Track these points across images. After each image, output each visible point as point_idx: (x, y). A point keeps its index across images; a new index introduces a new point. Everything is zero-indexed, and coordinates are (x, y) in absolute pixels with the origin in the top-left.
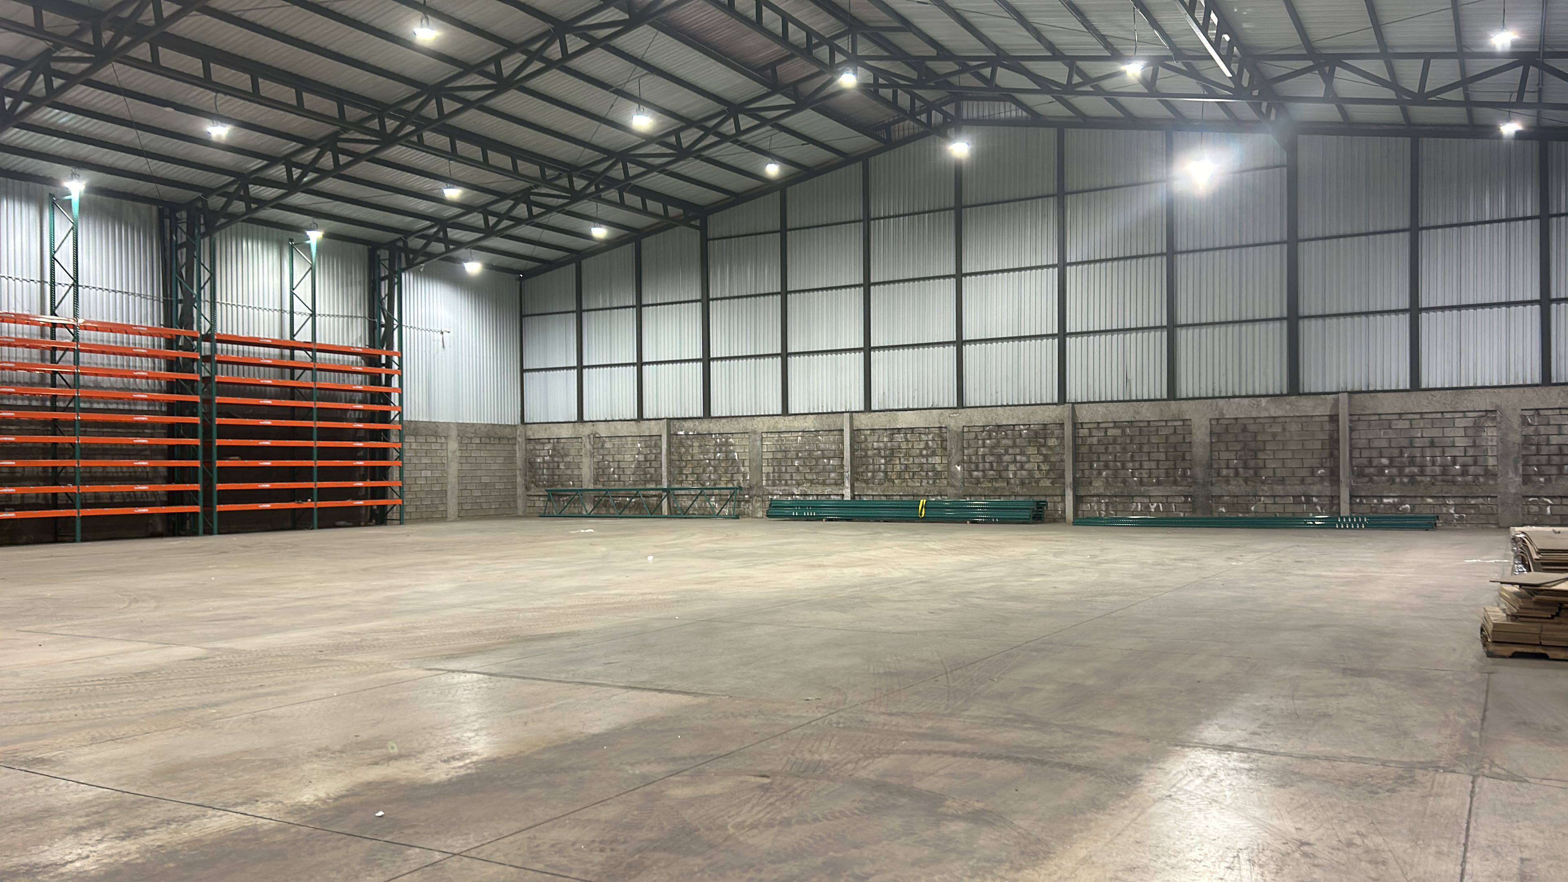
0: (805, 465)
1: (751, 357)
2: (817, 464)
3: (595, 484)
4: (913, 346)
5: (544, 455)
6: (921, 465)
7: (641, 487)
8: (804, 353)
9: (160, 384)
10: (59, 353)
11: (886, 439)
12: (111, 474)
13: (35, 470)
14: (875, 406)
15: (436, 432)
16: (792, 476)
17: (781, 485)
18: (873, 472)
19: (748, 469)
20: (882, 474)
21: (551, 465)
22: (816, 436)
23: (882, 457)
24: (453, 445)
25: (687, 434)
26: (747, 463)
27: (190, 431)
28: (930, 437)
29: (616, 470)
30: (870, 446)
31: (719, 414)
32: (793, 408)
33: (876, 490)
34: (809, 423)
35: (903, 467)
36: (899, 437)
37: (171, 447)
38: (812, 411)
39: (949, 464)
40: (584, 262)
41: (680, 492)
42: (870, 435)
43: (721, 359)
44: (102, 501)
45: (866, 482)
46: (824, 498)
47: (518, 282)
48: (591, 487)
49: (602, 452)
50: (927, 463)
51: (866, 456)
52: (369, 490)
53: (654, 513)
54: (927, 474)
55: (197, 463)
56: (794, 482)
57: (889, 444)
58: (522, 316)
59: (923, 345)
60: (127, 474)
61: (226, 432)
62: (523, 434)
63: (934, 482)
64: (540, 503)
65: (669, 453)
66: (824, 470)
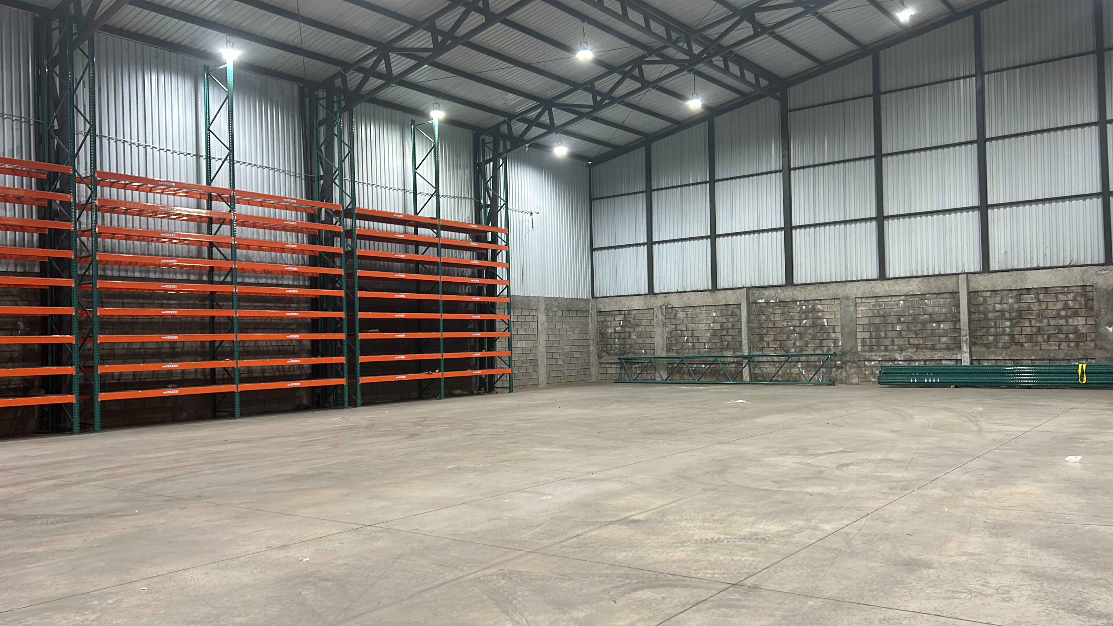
0: (909, 330)
1: (840, 222)
2: (924, 329)
3: (668, 351)
4: (1043, 201)
5: (615, 325)
6: (1058, 327)
7: (717, 354)
8: (904, 216)
9: (303, 258)
10: (215, 227)
11: (1011, 301)
12: (261, 348)
13: (194, 345)
14: (994, 265)
15: (528, 306)
16: (893, 341)
17: (879, 350)
18: (996, 335)
19: (839, 335)
20: (1006, 337)
21: (622, 335)
22: (922, 299)
23: (1007, 319)
24: (542, 318)
25: (767, 302)
26: (838, 329)
27: (333, 304)
28: (1071, 296)
29: (690, 339)
30: (991, 308)
31: (804, 282)
32: (892, 271)
33: (1000, 355)
34: (914, 287)
35: (1034, 329)
36: (1029, 298)
37: (314, 321)
38: (914, 274)
39: (1096, 325)
40: (654, 145)
41: (761, 359)
42: (991, 297)
43: (805, 226)
44: (254, 375)
45: (987, 346)
46: (933, 363)
47: (588, 168)
48: (664, 355)
49: (674, 321)
50: (1067, 325)
51: (986, 319)
52: (478, 359)
53: (736, 378)
54: (1067, 337)
55: (342, 336)
56: (896, 347)
57: (1016, 306)
58: (591, 200)
59: (1057, 199)
60: (276, 348)
61: (368, 305)
62: (595, 307)
63: (1077, 345)
64: (612, 370)
65: (749, 321)
66: (933, 335)
